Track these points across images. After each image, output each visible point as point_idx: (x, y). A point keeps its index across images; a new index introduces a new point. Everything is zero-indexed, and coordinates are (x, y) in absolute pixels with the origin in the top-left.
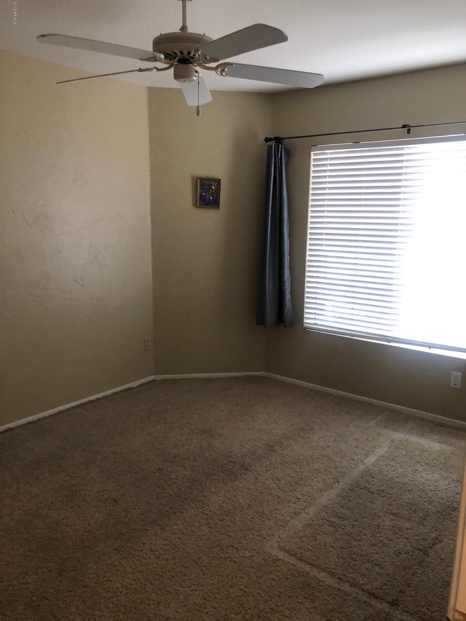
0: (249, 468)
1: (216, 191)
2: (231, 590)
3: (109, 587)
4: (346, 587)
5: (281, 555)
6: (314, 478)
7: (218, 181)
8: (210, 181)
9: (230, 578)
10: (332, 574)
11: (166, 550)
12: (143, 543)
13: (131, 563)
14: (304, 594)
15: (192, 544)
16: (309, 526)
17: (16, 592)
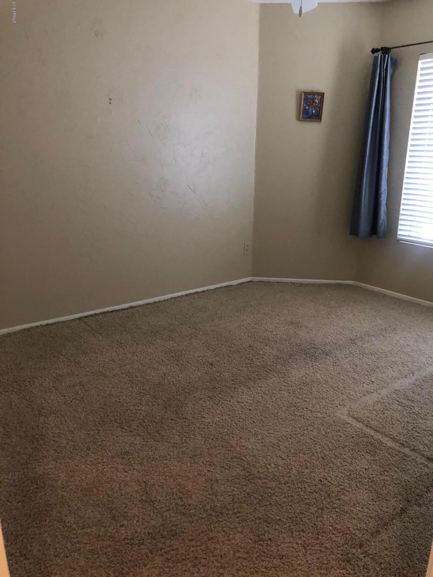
0: (330, 354)
1: (319, 105)
2: (302, 438)
3: (203, 421)
4: (407, 451)
5: (350, 420)
6: (390, 368)
7: (322, 95)
8: (314, 95)
9: (302, 429)
10: (394, 439)
11: (250, 403)
12: (232, 396)
13: (221, 408)
14: (366, 450)
15: (272, 402)
16: (379, 403)
17: (132, 414)
